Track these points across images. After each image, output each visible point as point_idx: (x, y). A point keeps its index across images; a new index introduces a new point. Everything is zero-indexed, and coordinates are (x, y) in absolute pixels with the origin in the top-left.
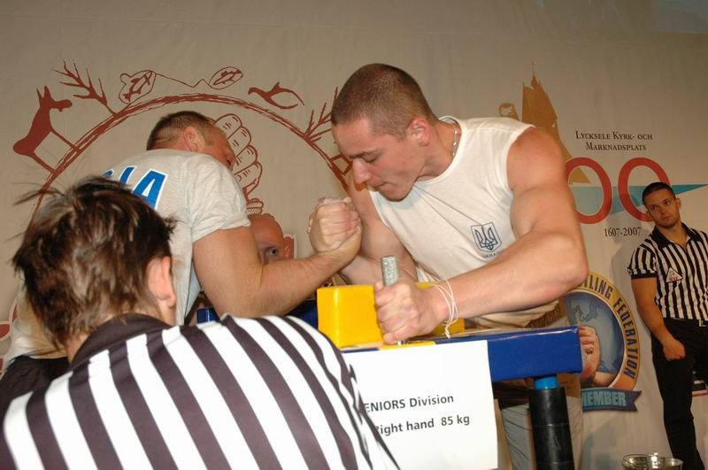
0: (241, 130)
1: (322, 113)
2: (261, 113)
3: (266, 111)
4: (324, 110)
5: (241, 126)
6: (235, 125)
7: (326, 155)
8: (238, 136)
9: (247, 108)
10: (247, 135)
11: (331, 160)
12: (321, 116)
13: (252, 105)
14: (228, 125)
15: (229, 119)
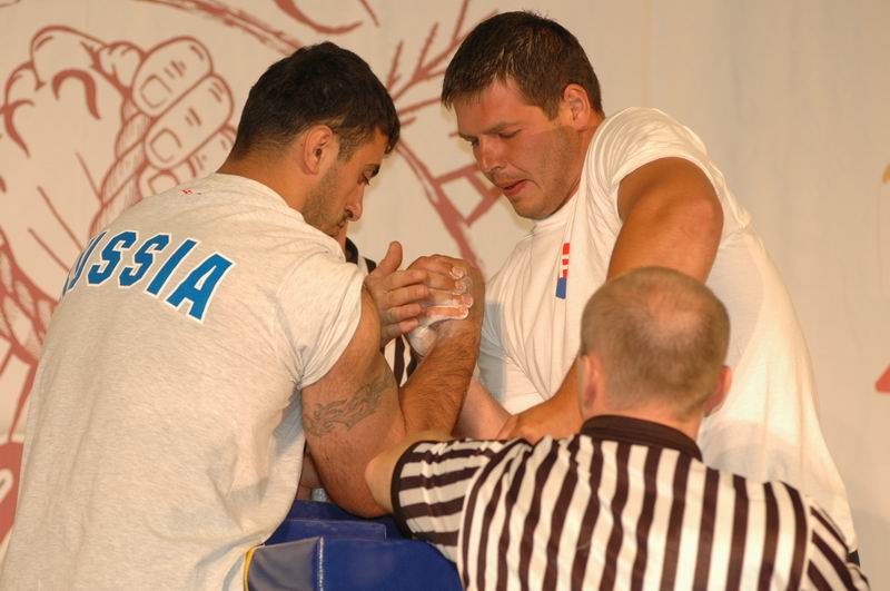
0: (208, 83)
1: (424, 51)
2: (263, 40)
3: (278, 35)
4: (429, 41)
5: (211, 74)
6: (196, 67)
7: (424, 169)
8: (202, 99)
9: (230, 23)
10: (225, 97)
11: (437, 183)
12: (421, 59)
13: (242, 16)
14: (178, 67)
15: (181, 52)
